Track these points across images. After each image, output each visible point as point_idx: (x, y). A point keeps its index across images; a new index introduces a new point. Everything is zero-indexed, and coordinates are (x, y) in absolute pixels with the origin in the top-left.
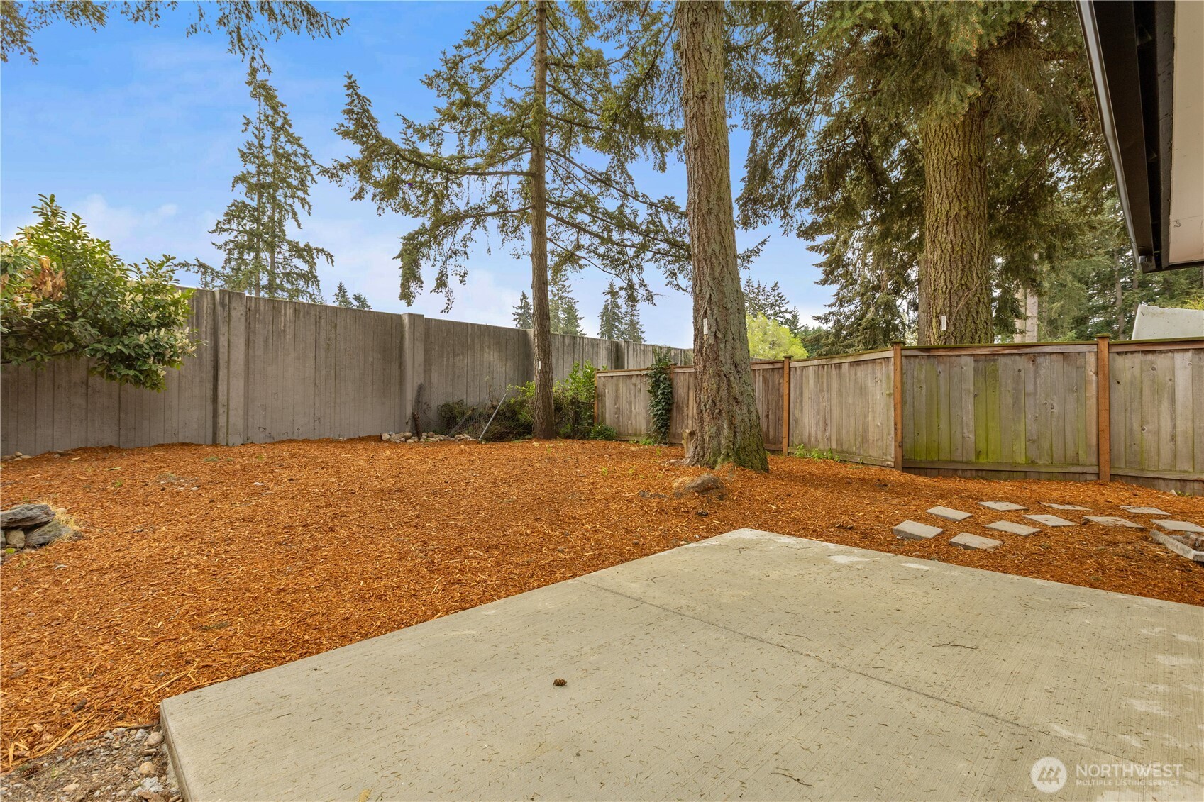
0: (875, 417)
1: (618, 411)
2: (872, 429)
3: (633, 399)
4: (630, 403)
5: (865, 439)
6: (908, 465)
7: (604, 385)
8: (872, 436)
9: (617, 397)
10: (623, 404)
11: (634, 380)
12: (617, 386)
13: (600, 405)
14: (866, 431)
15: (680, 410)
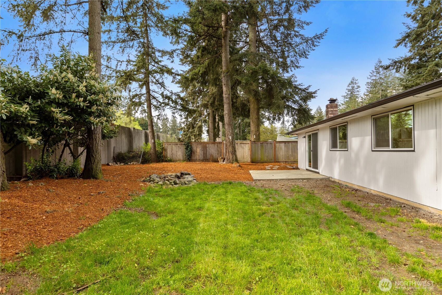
0: (246, 154)
1: (172, 154)
2: (245, 156)
3: (178, 150)
4: (177, 152)
5: (244, 158)
6: (252, 162)
7: (167, 147)
8: (245, 157)
9: (172, 150)
10: (174, 152)
11: (178, 145)
12: (172, 147)
13: (166, 152)
14: (244, 156)
15: (194, 153)
